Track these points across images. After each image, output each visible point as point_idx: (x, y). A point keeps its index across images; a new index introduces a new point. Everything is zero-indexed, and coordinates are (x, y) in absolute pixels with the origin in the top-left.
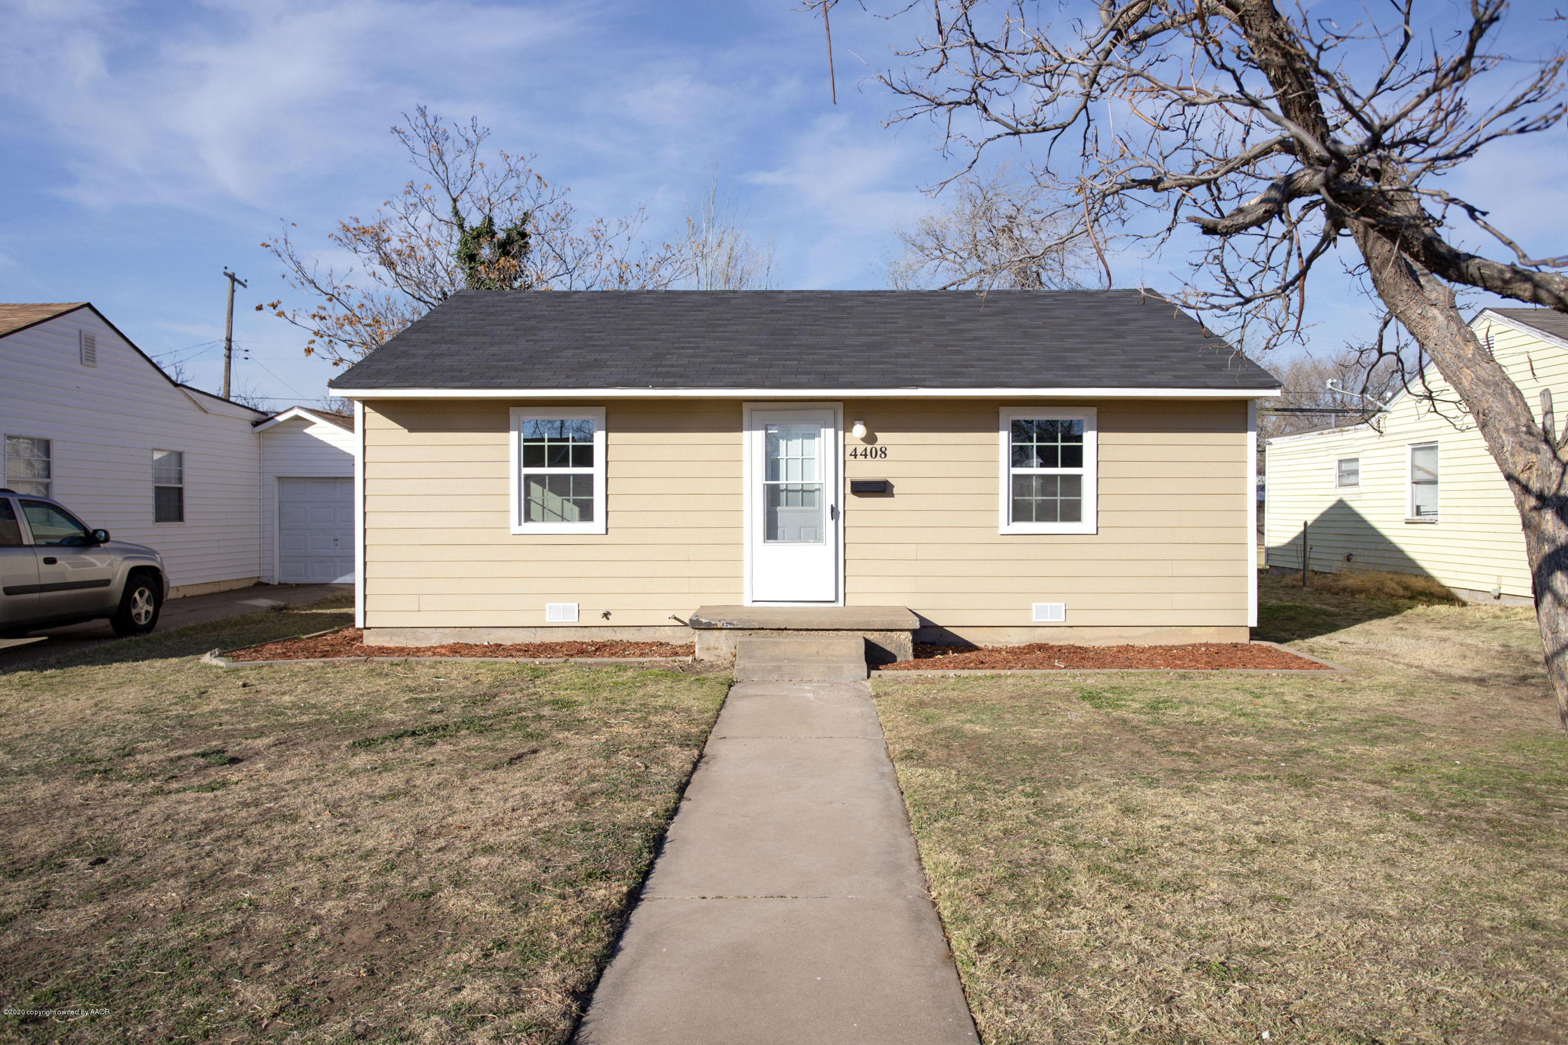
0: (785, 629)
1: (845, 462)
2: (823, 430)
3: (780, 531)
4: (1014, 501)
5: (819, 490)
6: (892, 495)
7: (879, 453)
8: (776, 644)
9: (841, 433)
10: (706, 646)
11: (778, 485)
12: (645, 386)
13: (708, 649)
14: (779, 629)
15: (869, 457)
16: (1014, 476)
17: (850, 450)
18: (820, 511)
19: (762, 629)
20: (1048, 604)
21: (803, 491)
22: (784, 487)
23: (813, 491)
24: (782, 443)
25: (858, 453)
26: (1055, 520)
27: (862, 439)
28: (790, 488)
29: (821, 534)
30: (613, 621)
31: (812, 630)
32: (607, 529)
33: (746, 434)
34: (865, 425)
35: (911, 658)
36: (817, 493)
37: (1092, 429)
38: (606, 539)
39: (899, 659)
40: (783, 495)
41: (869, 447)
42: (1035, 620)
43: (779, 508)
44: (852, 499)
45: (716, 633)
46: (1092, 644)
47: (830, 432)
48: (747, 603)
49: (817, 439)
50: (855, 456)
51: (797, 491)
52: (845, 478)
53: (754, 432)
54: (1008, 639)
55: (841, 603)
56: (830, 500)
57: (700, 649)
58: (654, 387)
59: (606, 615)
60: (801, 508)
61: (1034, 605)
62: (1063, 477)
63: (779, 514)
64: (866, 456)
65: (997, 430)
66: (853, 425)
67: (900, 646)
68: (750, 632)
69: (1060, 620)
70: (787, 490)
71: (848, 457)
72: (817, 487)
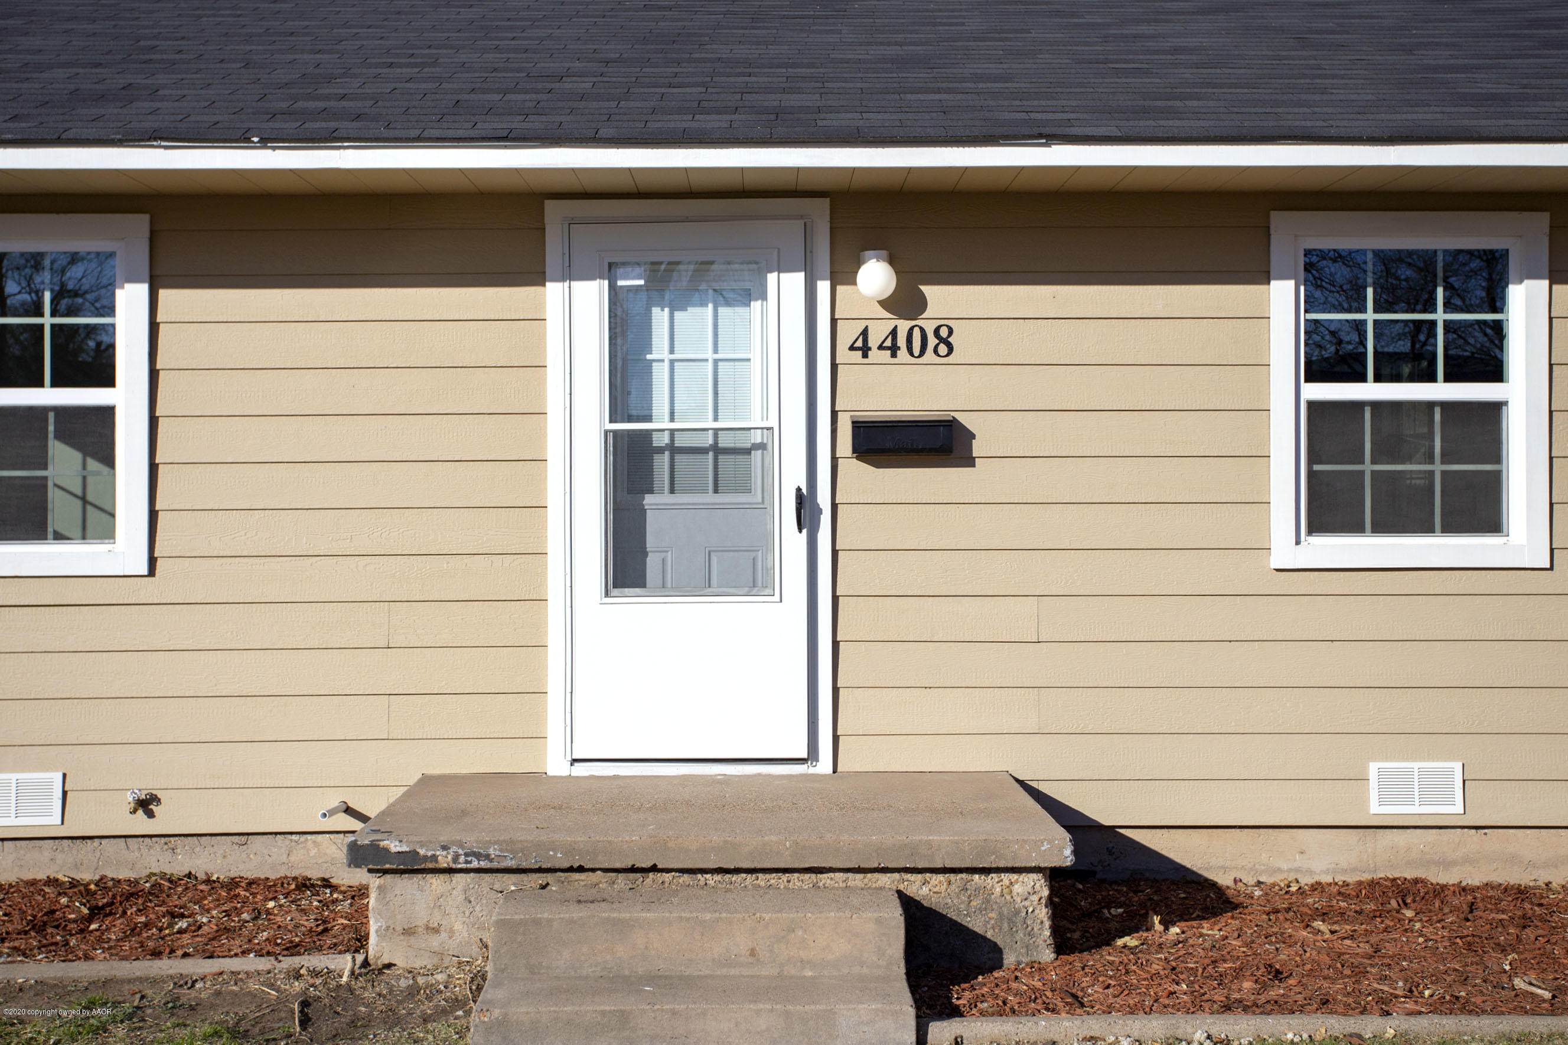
0: (654, 869)
1: (834, 367)
2: (772, 278)
3: (652, 563)
4: (1311, 475)
5: (762, 446)
6: (969, 461)
7: (932, 341)
8: (621, 927)
9: (823, 287)
10: (400, 923)
11: (647, 434)
12: (240, 139)
13: (409, 932)
14: (633, 870)
15: (903, 353)
16: (1312, 405)
17: (848, 333)
18: (765, 507)
19: (581, 869)
20: (1416, 765)
21: (717, 450)
22: (666, 439)
23: (747, 452)
24: (660, 317)
25: (874, 342)
26: (1427, 528)
27: (884, 304)
28: (681, 441)
29: (769, 571)
30: (164, 821)
31: (737, 871)
32: (152, 561)
33: (554, 290)
34: (892, 261)
35: (1047, 955)
36: (757, 455)
37: (1533, 275)
38: (149, 590)
39: (1009, 959)
40: (662, 463)
41: (904, 326)
42: (1377, 808)
43: (649, 500)
44: (854, 470)
45: (436, 882)
46: (1543, 876)
47: (794, 282)
48: (557, 766)
49: (756, 305)
50: (865, 350)
51: (702, 451)
52: (834, 414)
53: (577, 285)
54: (1299, 861)
55: (824, 765)
56: (794, 477)
57: (386, 932)
58: (266, 142)
59: (146, 804)
60: (710, 498)
61: (1373, 768)
62: (1448, 407)
63: (650, 515)
64: (894, 350)
65: (1264, 277)
66: (859, 263)
67: (1013, 917)
68: (540, 879)
69: (1453, 808)
70: (673, 450)
71: (844, 354)
72: (757, 437)
